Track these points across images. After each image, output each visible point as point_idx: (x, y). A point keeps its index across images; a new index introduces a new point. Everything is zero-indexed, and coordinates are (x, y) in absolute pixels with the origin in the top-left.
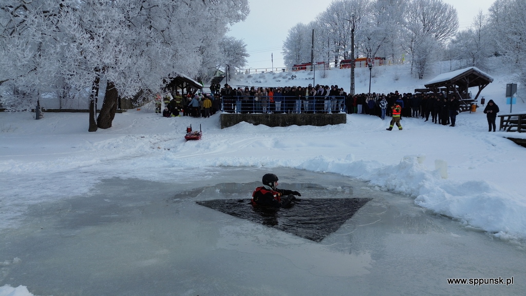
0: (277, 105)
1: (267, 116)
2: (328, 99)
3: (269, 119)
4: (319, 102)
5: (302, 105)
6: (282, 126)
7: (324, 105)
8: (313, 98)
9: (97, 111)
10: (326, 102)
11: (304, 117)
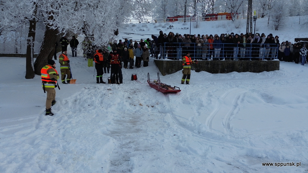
0: (216, 52)
1: (208, 63)
2: (263, 46)
3: (209, 66)
4: (256, 49)
5: (239, 52)
6: (221, 73)
7: (259, 53)
8: (249, 46)
9: (34, 56)
10: (261, 50)
11: (241, 64)
